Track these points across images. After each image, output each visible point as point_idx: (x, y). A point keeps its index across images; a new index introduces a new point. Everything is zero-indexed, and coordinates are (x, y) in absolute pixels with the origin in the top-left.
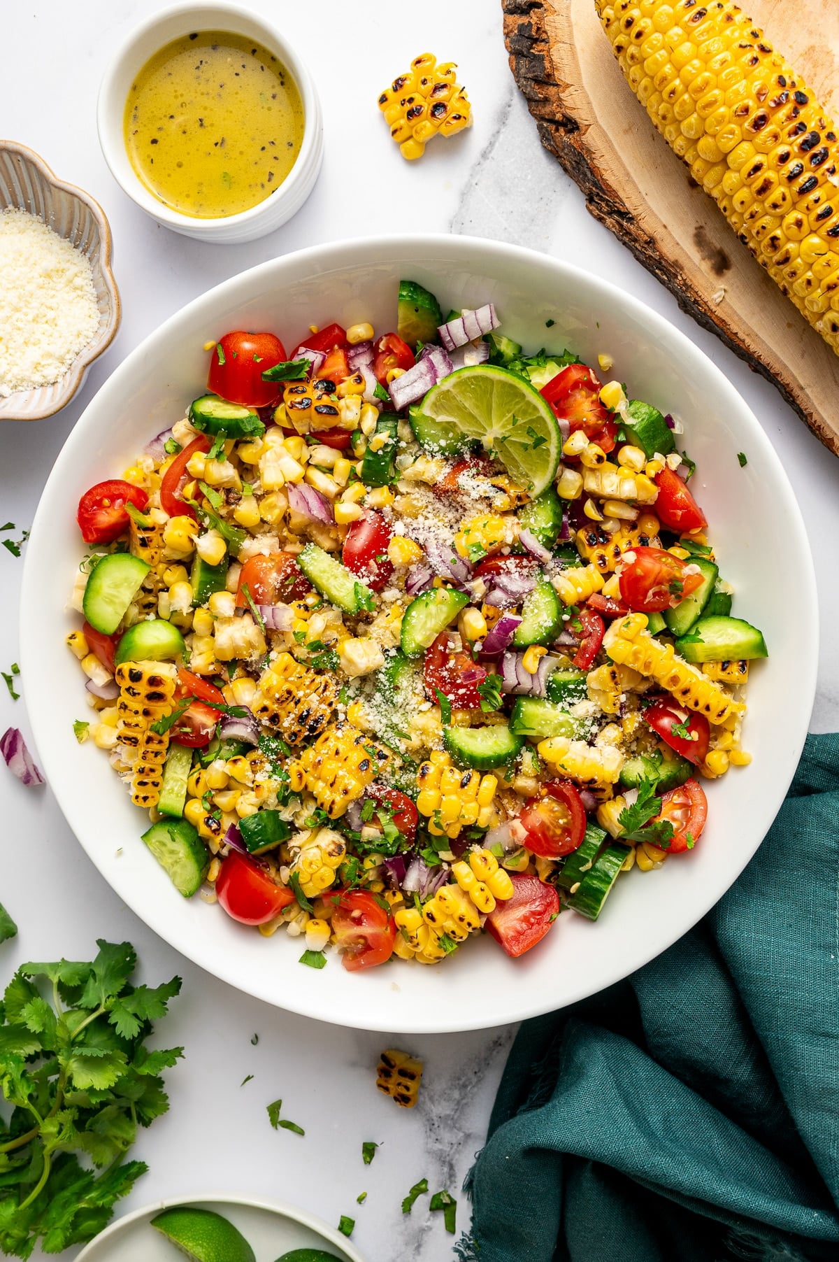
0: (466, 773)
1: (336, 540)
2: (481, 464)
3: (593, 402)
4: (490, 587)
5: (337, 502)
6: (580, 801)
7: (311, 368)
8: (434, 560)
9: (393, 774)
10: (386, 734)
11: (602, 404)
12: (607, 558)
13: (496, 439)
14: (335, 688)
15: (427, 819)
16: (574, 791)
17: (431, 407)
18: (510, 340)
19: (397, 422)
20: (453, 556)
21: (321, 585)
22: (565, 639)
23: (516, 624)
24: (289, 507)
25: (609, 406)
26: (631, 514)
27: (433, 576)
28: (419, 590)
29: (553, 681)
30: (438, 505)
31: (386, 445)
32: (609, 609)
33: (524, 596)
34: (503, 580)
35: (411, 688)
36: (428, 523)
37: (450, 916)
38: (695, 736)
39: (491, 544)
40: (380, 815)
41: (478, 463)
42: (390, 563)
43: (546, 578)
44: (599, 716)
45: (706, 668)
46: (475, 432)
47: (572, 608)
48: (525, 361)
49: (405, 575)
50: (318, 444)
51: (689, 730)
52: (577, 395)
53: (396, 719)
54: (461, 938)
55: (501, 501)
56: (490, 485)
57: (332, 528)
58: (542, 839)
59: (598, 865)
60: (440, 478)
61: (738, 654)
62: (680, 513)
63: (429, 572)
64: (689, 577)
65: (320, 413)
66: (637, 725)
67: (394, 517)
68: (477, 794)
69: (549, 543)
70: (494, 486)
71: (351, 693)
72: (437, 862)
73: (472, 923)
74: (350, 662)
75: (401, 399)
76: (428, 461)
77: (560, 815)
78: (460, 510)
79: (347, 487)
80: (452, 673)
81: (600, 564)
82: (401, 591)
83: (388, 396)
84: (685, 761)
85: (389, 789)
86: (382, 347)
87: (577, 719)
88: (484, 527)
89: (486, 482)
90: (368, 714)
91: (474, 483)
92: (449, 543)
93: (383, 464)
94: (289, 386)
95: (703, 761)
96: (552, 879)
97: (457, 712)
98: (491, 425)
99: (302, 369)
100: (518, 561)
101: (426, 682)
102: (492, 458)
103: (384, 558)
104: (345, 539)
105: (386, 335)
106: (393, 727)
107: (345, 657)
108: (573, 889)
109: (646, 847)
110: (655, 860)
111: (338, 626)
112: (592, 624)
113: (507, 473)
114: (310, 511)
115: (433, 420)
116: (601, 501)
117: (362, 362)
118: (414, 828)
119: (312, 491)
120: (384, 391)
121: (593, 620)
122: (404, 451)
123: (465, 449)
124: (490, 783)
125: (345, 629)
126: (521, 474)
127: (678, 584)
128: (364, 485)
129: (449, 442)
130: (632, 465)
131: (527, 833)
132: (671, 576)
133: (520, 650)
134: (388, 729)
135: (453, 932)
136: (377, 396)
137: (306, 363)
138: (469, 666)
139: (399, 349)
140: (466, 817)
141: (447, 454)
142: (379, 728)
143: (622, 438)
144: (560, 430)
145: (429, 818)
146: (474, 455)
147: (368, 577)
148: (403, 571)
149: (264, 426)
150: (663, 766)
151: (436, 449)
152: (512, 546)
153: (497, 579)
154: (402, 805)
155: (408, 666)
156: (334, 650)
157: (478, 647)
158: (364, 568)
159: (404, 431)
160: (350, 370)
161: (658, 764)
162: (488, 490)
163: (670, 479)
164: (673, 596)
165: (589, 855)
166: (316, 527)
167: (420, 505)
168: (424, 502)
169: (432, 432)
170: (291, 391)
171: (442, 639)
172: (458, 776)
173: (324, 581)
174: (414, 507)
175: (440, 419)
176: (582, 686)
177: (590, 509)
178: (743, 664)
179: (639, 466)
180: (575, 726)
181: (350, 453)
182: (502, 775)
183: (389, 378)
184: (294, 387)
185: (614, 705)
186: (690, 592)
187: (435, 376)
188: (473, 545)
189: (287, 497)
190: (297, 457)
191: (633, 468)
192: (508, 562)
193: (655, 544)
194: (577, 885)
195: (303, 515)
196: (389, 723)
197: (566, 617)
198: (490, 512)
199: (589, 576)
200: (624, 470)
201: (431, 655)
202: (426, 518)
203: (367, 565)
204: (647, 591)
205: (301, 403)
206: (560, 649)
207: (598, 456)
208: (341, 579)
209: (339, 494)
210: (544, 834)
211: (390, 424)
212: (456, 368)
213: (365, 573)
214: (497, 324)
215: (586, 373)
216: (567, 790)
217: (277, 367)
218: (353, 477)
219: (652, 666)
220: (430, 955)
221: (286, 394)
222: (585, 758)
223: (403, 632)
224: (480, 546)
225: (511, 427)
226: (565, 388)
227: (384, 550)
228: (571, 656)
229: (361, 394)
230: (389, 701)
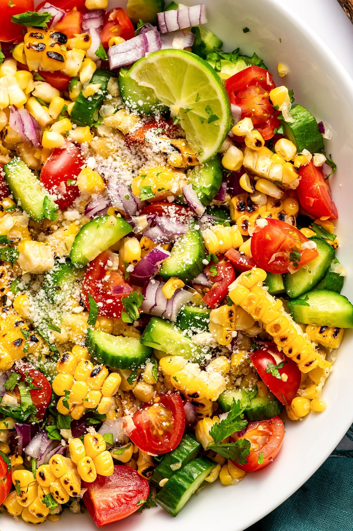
0: (97, 367)
1: (38, 161)
2: (167, 126)
3: (263, 98)
4: (151, 224)
5: (46, 129)
6: (183, 411)
7: (52, 21)
8: (112, 193)
9: (39, 359)
10: (41, 324)
11: (270, 102)
12: (249, 223)
13: (181, 109)
14: (9, 278)
15: (57, 398)
16: (180, 402)
17: (137, 73)
18: (214, 35)
19: (110, 78)
20: (128, 193)
21: (18, 193)
22: (201, 279)
23: (164, 256)
24: (8, 125)
25: (275, 104)
26: (276, 193)
27: (108, 206)
28: (95, 215)
29: (184, 311)
30: (127, 152)
31: (96, 94)
32: (241, 263)
33: (176, 237)
34: (162, 220)
35: (70, 292)
36: (115, 164)
37: (57, 479)
38: (285, 377)
39: (159, 190)
40: (21, 388)
41: (165, 125)
42: (76, 188)
43: (197, 227)
44: (214, 347)
45: (308, 329)
46: (167, 100)
47: (212, 256)
48: (220, 54)
49: (87, 201)
50: (43, 81)
51: (281, 372)
52: (252, 90)
53: (52, 314)
54: (62, 499)
55: (175, 158)
56: (169, 143)
57: (38, 150)
58: (146, 435)
59: (186, 467)
60: (132, 130)
61: (334, 322)
62: (313, 200)
63: (107, 202)
64: (307, 250)
65: (50, 57)
66: (242, 360)
67: (89, 153)
68: (102, 386)
69: (206, 200)
70: (172, 145)
71: (21, 286)
72: (57, 437)
73: (74, 488)
74: (27, 258)
75: (115, 61)
76: (126, 115)
77: (164, 419)
78: (143, 160)
79: (57, 120)
80: (105, 286)
81: (243, 227)
82: (81, 214)
83: (106, 57)
84: (275, 399)
85: (33, 368)
86: (111, 17)
87: (196, 345)
88: (157, 175)
89: (167, 141)
90: (31, 306)
91: (158, 139)
92: (128, 183)
93: (90, 108)
94: (30, 31)
95: (290, 402)
96: (147, 474)
97: (102, 319)
98: (180, 97)
99: (44, 20)
100: (177, 209)
101: (83, 289)
102: (175, 123)
103: (73, 182)
104: (46, 160)
105: (117, 9)
106: (48, 321)
107: (24, 254)
108: (163, 482)
109: (230, 465)
110: (234, 476)
111: (24, 229)
112: (225, 273)
113: (185, 138)
114: (23, 131)
115: (137, 83)
116: (256, 178)
117: (93, 25)
118: (46, 405)
119: (29, 117)
120: (104, 52)
121: (226, 269)
122: (109, 102)
123: (157, 112)
124: (114, 380)
125: (28, 233)
126: (195, 141)
127: (297, 254)
128: (71, 122)
129: (145, 103)
130: (283, 154)
131: (135, 427)
132: (293, 246)
133: (163, 279)
134: (44, 321)
135: (57, 493)
136: (97, 55)
137: (48, 16)
138: (120, 283)
139: (124, 22)
140: (89, 400)
141: (142, 112)
142: (37, 318)
143: (280, 131)
144: (231, 114)
145: (60, 397)
146: (164, 119)
147: (57, 195)
148: (86, 197)
149: (4, 57)
150: (256, 399)
151: (135, 106)
152: (176, 196)
153: (158, 219)
154: (40, 383)
155: (72, 273)
156: (16, 247)
157: (130, 269)
158: (55, 186)
159: (113, 87)
160: (82, 29)
161: (252, 396)
162: (167, 148)
163: (312, 173)
164: (292, 263)
165: (181, 457)
166: (25, 145)
167: (111, 148)
168: (116, 147)
169: (134, 92)
170: (32, 35)
171: (104, 256)
172: (90, 367)
173: (21, 189)
174: (107, 148)
175: (142, 83)
176: (205, 319)
177: (244, 182)
178: (337, 331)
179: (289, 156)
180: (193, 350)
181: (66, 94)
182: (126, 377)
183: (110, 43)
184: (35, 32)
185: (227, 338)
186: (305, 263)
187: (146, 50)
188: (145, 188)
189: (8, 117)
190: (24, 87)
191: (284, 156)
192: (170, 207)
193: (289, 220)
194: (166, 480)
195: (18, 133)
196: (46, 317)
197: (206, 262)
198: (165, 166)
199: (232, 234)
200: (277, 157)
201: (92, 268)
202: (115, 160)
203: (58, 185)
204: (272, 254)
205: (37, 46)
206: (196, 287)
207: (258, 140)
208: (35, 191)
209: (49, 125)
210: (148, 430)
211: (103, 79)
212: (164, 47)
213: (55, 191)
214: (204, 21)
215: (263, 75)
216: (175, 400)
217: (25, 14)
218: (64, 113)
219: (262, 312)
220: (34, 511)
221: (27, 37)
222: (195, 377)
223: (74, 244)
224: (150, 189)
225: (194, 102)
226: (244, 83)
227: (75, 177)
228: (203, 294)
229: (86, 50)
230: (50, 298)
